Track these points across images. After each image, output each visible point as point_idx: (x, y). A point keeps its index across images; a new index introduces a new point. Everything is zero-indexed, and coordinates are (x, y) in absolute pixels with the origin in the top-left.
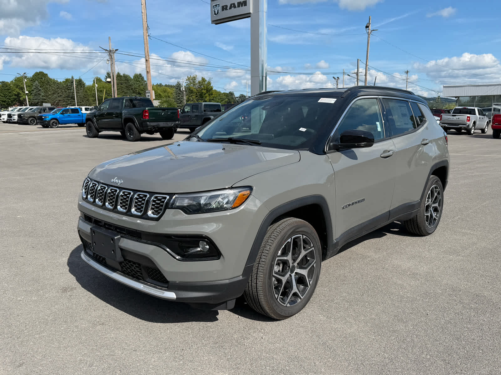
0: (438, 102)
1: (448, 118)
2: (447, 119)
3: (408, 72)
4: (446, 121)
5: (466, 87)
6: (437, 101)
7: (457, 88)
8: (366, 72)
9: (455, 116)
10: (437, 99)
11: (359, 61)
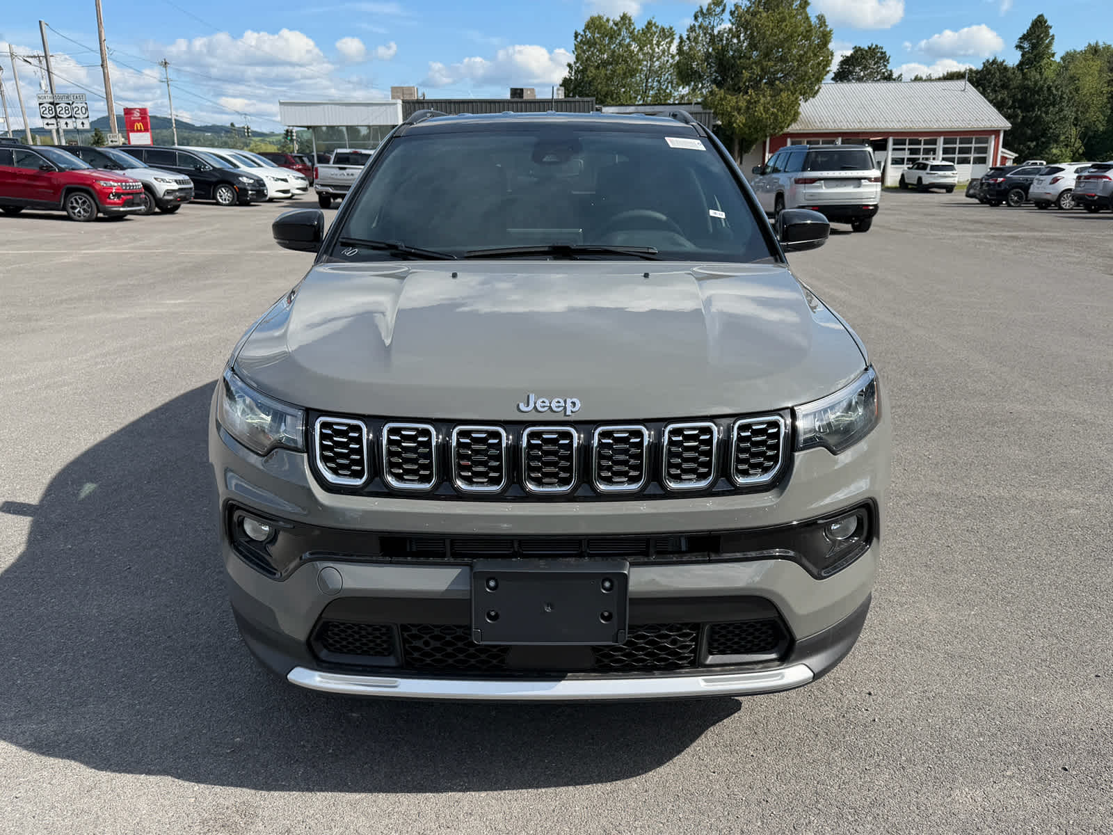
0: (249, 136)
1: (332, 175)
2: (330, 176)
3: (166, 63)
4: (329, 181)
5: (326, 106)
6: (246, 134)
7: (308, 108)
8: (102, 58)
9: (345, 169)
10: (246, 130)
11: (44, 26)
